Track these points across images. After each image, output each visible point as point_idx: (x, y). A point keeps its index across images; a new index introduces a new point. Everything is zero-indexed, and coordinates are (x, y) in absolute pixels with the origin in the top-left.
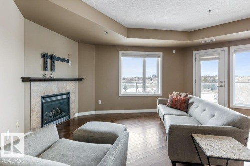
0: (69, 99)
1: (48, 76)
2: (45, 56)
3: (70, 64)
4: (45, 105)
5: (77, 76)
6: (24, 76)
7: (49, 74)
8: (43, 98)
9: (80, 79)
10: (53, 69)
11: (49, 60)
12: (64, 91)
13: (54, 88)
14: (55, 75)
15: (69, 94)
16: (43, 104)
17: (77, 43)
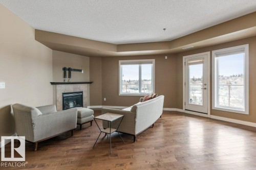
0: (82, 95)
1: (66, 81)
2: (64, 69)
3: (82, 72)
4: (65, 98)
5: (88, 81)
6: (52, 81)
7: (67, 80)
8: (63, 94)
9: (90, 83)
10: (70, 76)
11: (67, 71)
12: (78, 91)
13: (70, 88)
14: (71, 80)
15: (82, 92)
16: (63, 97)
17: (89, 58)
